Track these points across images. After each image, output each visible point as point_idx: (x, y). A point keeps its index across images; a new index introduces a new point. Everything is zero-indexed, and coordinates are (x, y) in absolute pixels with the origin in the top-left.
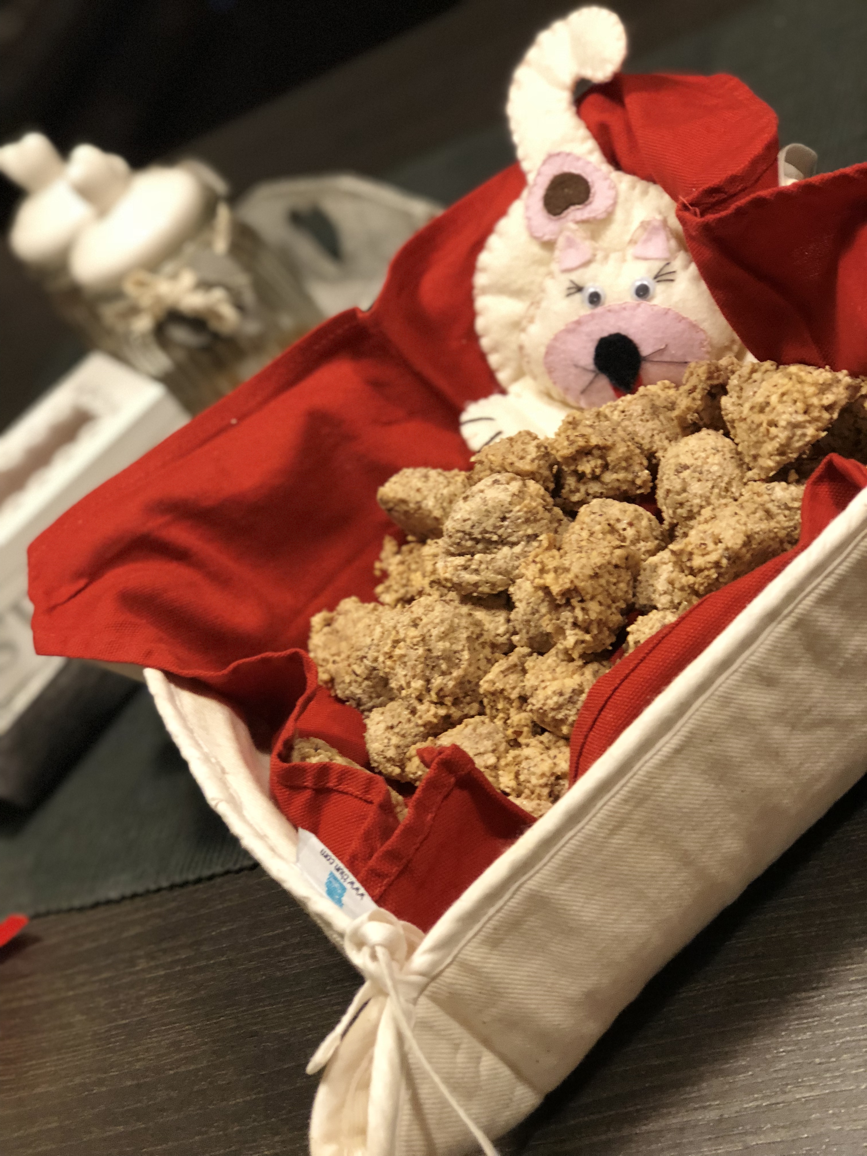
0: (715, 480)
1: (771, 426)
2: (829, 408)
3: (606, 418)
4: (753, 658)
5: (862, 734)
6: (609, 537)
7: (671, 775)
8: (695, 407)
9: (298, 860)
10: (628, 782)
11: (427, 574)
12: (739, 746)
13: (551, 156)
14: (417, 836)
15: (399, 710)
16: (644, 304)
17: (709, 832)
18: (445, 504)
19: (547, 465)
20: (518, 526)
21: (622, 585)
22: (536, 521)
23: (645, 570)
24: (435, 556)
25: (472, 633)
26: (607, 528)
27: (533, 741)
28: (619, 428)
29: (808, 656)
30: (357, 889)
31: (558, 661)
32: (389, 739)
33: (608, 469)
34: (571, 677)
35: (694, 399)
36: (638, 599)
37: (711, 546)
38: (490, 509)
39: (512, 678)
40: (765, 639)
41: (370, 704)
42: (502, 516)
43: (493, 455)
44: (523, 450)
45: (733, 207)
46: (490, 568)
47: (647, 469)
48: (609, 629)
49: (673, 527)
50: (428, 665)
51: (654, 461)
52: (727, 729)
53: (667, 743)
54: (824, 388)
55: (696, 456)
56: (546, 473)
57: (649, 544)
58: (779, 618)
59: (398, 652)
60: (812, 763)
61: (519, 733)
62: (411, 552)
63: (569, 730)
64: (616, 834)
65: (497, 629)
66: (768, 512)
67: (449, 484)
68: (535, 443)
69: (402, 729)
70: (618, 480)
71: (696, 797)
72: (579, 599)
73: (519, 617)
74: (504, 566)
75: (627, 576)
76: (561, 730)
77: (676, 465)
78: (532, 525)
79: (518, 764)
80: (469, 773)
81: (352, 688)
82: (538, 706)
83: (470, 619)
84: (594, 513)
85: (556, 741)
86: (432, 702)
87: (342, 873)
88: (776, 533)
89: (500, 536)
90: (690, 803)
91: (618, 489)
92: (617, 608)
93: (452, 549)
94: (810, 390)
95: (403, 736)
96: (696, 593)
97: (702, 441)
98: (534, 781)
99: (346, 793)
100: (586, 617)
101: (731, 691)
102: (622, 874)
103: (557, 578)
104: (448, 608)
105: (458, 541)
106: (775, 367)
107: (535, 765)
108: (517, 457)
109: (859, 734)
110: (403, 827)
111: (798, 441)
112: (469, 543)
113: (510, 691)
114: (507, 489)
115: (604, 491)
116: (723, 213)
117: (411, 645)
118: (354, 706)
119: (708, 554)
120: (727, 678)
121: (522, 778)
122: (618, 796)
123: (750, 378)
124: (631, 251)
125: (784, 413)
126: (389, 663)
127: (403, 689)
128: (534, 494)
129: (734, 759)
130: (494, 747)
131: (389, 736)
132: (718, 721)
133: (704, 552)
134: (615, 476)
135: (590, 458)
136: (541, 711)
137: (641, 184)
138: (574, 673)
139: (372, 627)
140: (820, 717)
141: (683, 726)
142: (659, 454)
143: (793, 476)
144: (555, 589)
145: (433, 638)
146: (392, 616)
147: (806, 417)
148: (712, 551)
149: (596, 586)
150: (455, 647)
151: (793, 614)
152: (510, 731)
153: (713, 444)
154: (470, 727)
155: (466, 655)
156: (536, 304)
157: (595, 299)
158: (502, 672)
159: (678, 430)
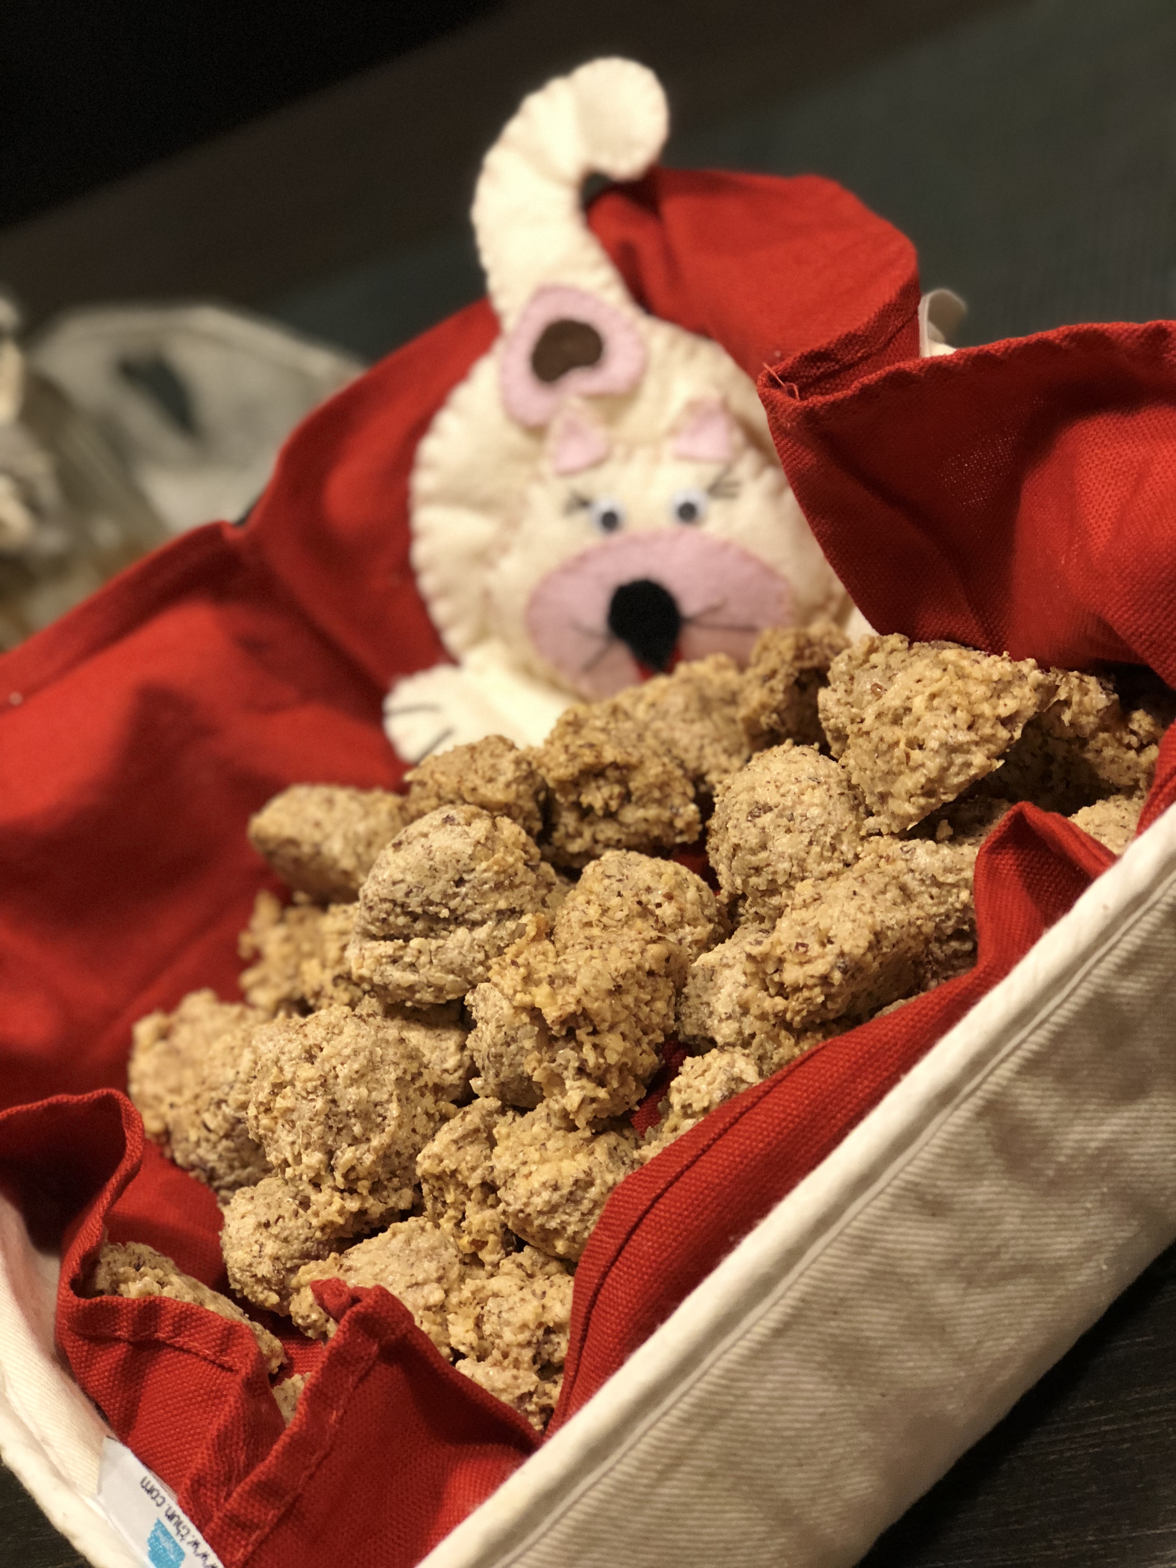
0: (815, 831)
1: (913, 749)
2: (1007, 722)
3: (628, 716)
4: (910, 1169)
5: (1076, 1286)
6: (639, 923)
7: (765, 1374)
8: (775, 703)
9: (100, 1490)
10: (692, 1387)
11: (329, 963)
12: (882, 1319)
13: (542, 292)
14: (312, 1454)
15: (279, 1194)
16: (690, 533)
17: (825, 1467)
18: (361, 849)
19: (531, 792)
20: (483, 895)
21: (660, 1005)
22: (512, 886)
23: (694, 977)
24: (343, 933)
25: (405, 1072)
26: (636, 907)
27: (507, 1265)
28: (648, 735)
29: (999, 1161)
30: (205, 1556)
31: (551, 1130)
32: (262, 1245)
33: (629, 801)
34: (573, 1157)
35: (772, 691)
36: (683, 1026)
37: (815, 949)
38: (439, 867)
39: (472, 1152)
40: (933, 1136)
41: (230, 1178)
42: (457, 877)
43: (443, 773)
44: (493, 767)
45: (856, 385)
46: (434, 961)
47: (695, 801)
48: (636, 1077)
49: (736, 899)
50: (331, 1127)
51: (703, 788)
52: (863, 1292)
53: (761, 1318)
54: (1000, 688)
55: (782, 790)
56: (529, 805)
57: (699, 929)
58: (957, 1100)
59: (280, 1103)
60: (995, 1340)
61: (479, 1244)
62: (301, 920)
63: (569, 1247)
64: (667, 1479)
65: (443, 1060)
66: (903, 888)
67: (367, 814)
68: (512, 755)
69: (283, 1229)
70: (646, 820)
71: (807, 1410)
72: (591, 1029)
73: (484, 1046)
74: (459, 960)
75: (666, 988)
76: (554, 1247)
77: (750, 805)
78: (507, 893)
79: (482, 1303)
80: (405, 1336)
81: (201, 1151)
82: (518, 1206)
83: (401, 1049)
84: (609, 877)
85: (545, 1264)
86: (336, 1189)
87: (178, 1524)
88: (919, 927)
89: (452, 911)
90: (797, 1421)
91: (646, 834)
92: (649, 1043)
93: (373, 929)
94: (979, 691)
95: (286, 1240)
96: (788, 1026)
97: (793, 766)
98: (508, 1336)
99: (188, 1351)
100: (601, 1061)
101: (873, 1227)
102: (678, 1548)
103: (553, 995)
104: (365, 1029)
105: (384, 916)
106: (906, 644)
107: (512, 1309)
108: (483, 777)
109: (1071, 1287)
110: (287, 1439)
111: (958, 774)
112: (402, 920)
113: (466, 1173)
114: (467, 834)
115: (623, 837)
116: (839, 395)
117: (304, 1094)
118: (203, 1179)
119: (809, 962)
120: (867, 1205)
121: (487, 1329)
122: (675, 1412)
123: (866, 661)
124: (669, 447)
125: (936, 726)
126: (265, 1121)
127: (289, 1166)
128: (509, 843)
129: (871, 1342)
130: (441, 1272)
131: (262, 1239)
132: (849, 1279)
133: (804, 960)
134: (641, 813)
135: (602, 782)
136: (521, 1215)
137: (685, 341)
138: (576, 1151)
139: (236, 1051)
140: (1012, 1263)
141: (789, 1288)
142: (712, 777)
143: (945, 830)
144: (551, 1014)
145: (340, 1080)
146: (270, 1033)
147: (972, 736)
148: (816, 958)
149: (619, 1009)
150: (375, 1096)
151: (979, 1093)
152: (466, 1240)
153: (811, 770)
154: (401, 1237)
155: (394, 1109)
156: (513, 524)
157: (610, 521)
158: (455, 1142)
159: (745, 739)
